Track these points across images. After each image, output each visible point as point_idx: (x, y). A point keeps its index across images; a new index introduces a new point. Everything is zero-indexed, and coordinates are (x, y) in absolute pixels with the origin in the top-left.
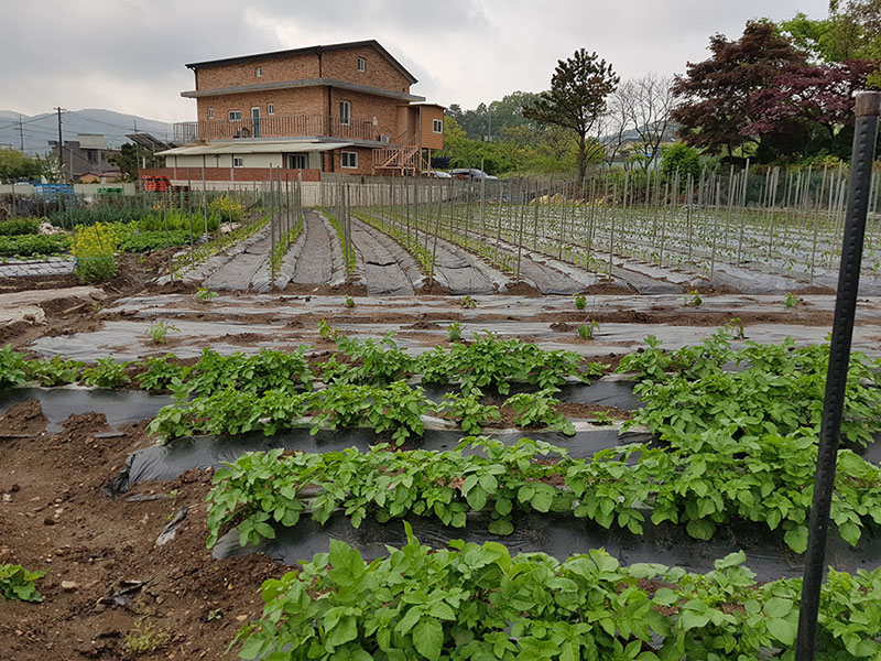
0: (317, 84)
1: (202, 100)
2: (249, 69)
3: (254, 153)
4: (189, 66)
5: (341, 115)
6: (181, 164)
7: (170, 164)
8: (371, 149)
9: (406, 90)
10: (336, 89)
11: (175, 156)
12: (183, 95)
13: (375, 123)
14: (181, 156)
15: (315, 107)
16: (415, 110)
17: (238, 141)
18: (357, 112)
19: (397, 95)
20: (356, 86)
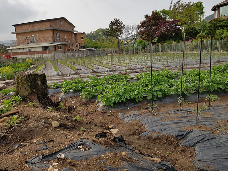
0: (50, 29)
1: (17, 34)
2: (30, 26)
3: (34, 47)
4: (13, 25)
5: (57, 36)
6: (13, 51)
7: (10, 51)
8: (66, 44)
9: (73, 29)
10: (55, 30)
11: (11, 49)
12: (12, 33)
13: (66, 38)
14: (13, 49)
15: (50, 34)
16: (76, 34)
17: (29, 44)
18: (61, 35)
19: (71, 31)
20: (60, 29)
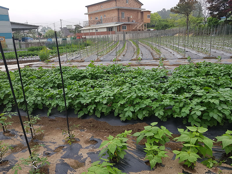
0: (115, 8)
1: (89, 15)
2: (100, 6)
3: (100, 28)
4: (86, 7)
5: (122, 16)
7: (82, 32)
8: (130, 24)
9: (140, 7)
10: (120, 9)
11: (83, 30)
12: (85, 14)
13: (131, 17)
14: (84, 30)
16: (142, 13)
17: (98, 25)
18: (126, 15)
19: (137, 9)
